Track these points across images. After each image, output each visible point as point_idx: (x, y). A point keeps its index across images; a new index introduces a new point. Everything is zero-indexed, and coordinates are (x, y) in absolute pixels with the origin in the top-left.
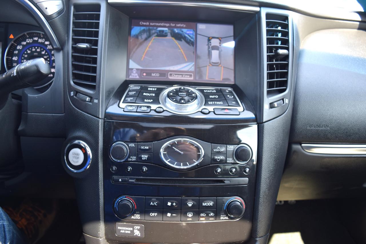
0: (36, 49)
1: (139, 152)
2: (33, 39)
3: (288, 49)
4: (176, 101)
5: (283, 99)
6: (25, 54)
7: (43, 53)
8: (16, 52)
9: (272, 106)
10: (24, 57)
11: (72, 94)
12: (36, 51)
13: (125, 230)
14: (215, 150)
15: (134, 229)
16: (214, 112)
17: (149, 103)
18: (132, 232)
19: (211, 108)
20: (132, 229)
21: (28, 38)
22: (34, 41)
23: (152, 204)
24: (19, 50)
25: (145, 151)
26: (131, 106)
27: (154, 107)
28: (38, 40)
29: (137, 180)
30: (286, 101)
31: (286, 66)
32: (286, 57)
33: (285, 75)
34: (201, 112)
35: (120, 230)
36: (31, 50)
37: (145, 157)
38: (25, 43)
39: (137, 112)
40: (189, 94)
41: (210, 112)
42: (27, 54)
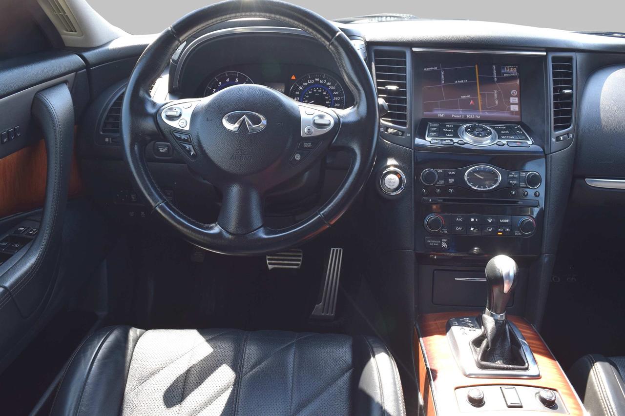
0: (317, 90)
1: (446, 177)
2: (314, 80)
3: (571, 88)
4: (474, 135)
5: (568, 134)
6: (307, 95)
7: (325, 93)
8: (298, 93)
9: (558, 139)
10: (305, 97)
11: (382, 129)
12: (317, 92)
13: (434, 243)
14: (510, 176)
15: (441, 242)
16: (507, 144)
17: (450, 137)
18: (440, 244)
19: (504, 142)
20: (440, 242)
21: (310, 79)
22: (315, 82)
23: (458, 219)
24: (300, 91)
25: (452, 176)
26: (436, 139)
27: (455, 140)
28: (320, 81)
29: (444, 200)
30: (571, 136)
31: (570, 104)
32: (570, 96)
33: (570, 112)
34: (497, 144)
35: (429, 243)
36: (313, 91)
37: (451, 181)
38: (306, 84)
39: (442, 144)
40: (485, 130)
41: (504, 144)
42: (309, 94)
